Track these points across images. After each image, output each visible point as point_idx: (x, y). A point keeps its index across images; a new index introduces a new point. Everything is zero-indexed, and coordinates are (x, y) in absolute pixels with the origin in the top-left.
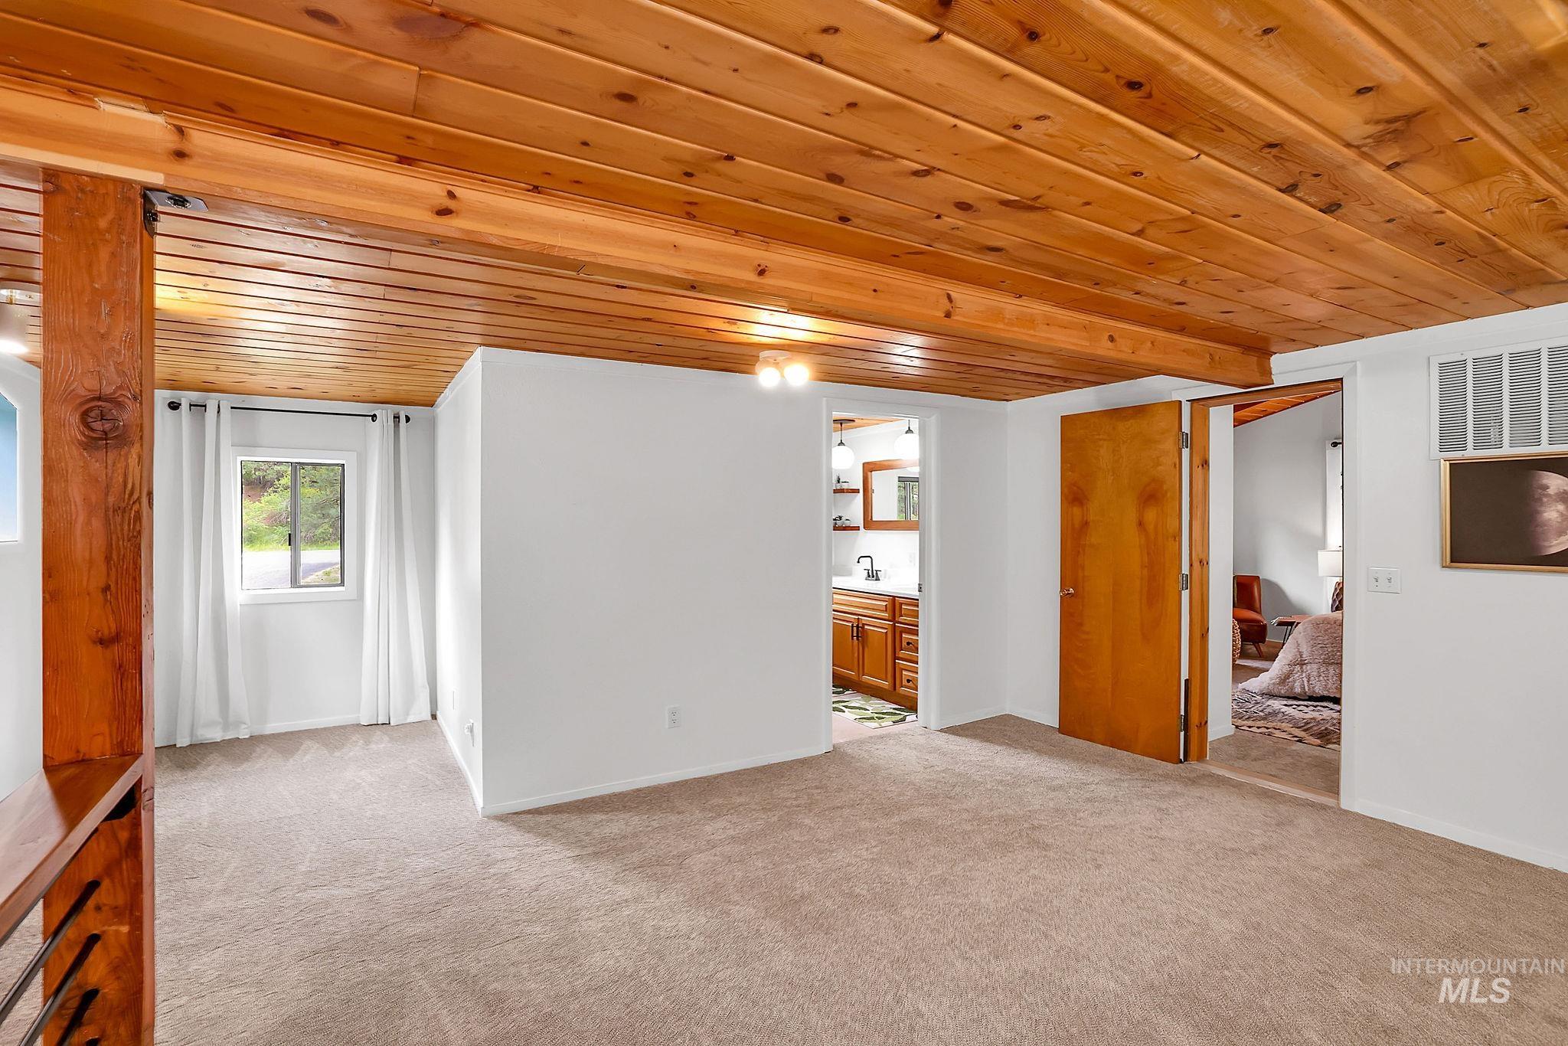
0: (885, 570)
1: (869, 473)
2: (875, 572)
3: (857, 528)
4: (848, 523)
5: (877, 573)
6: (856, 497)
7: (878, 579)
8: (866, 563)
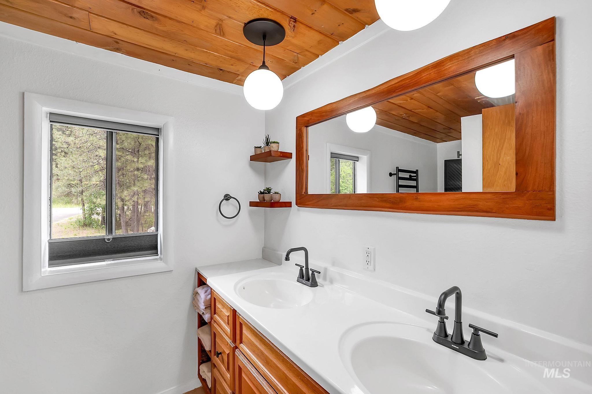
0: (326, 269)
1: (304, 129)
2: (310, 272)
3: (288, 205)
4: (276, 198)
5: (313, 274)
6: (289, 162)
7: (314, 284)
8: (298, 258)
